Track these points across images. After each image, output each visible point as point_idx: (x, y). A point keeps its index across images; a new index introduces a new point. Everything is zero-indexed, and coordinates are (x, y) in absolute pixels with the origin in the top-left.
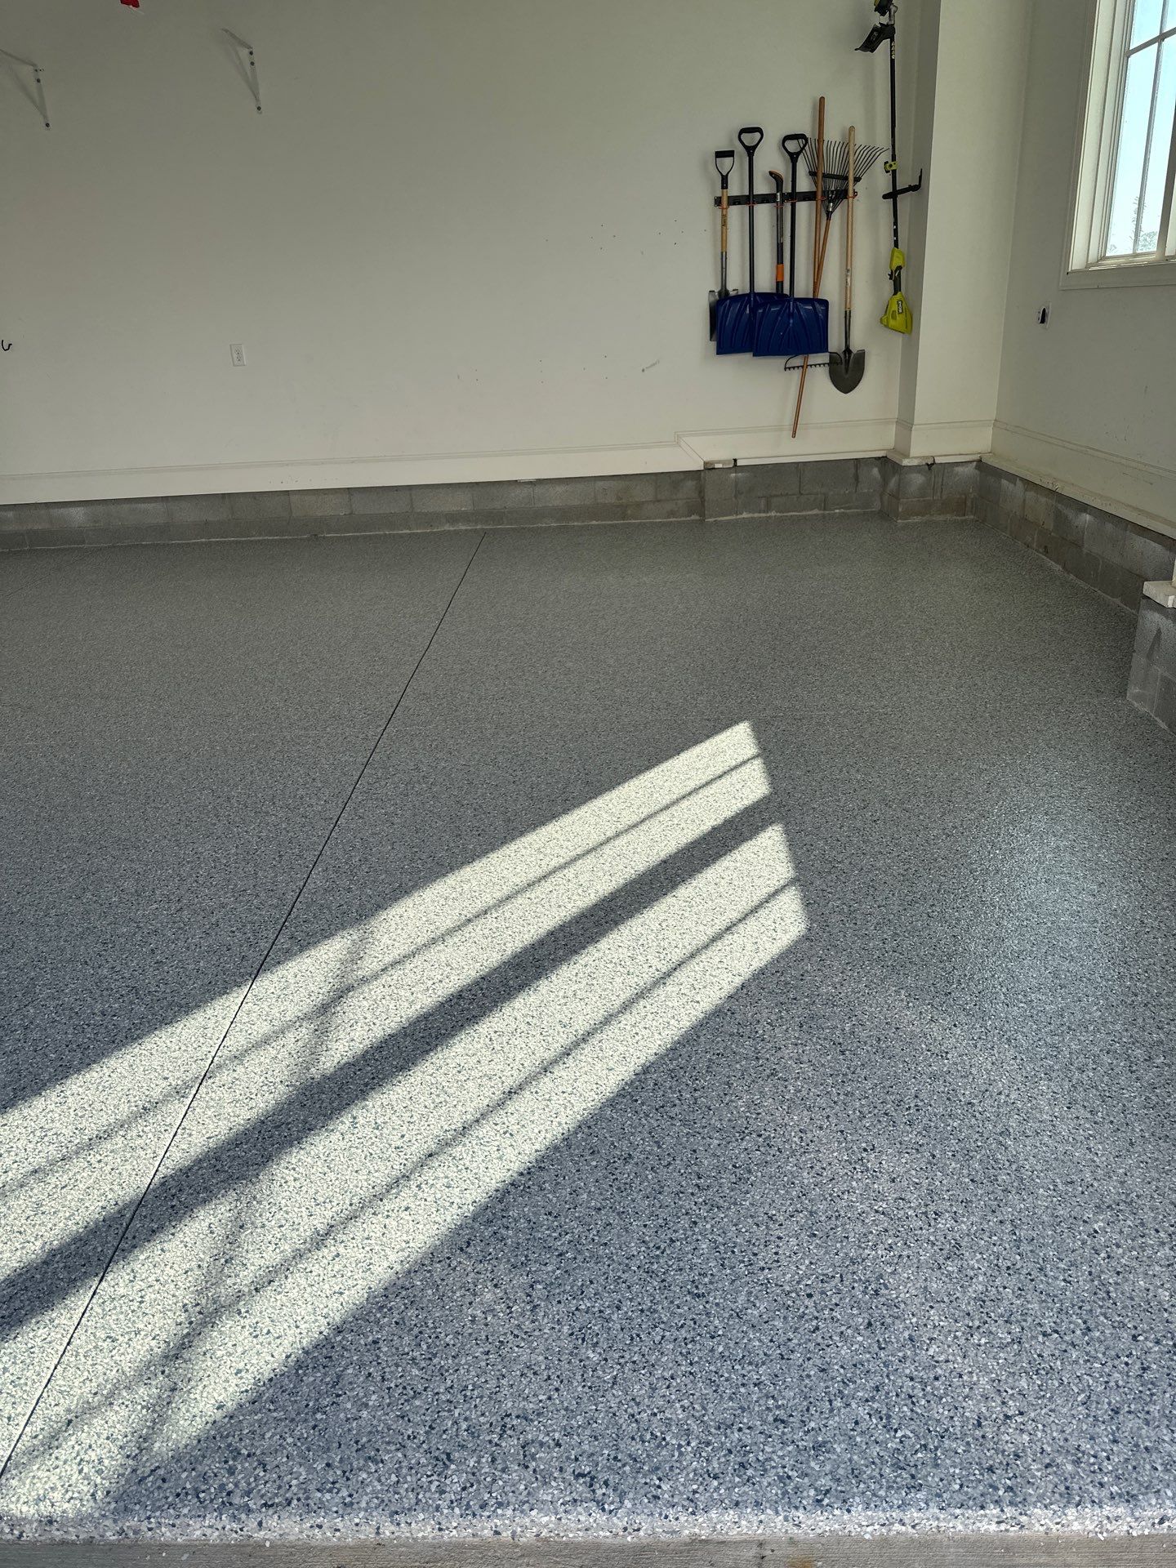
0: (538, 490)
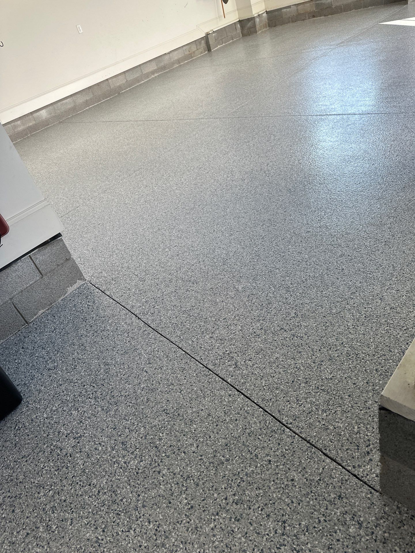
0: (171, 55)
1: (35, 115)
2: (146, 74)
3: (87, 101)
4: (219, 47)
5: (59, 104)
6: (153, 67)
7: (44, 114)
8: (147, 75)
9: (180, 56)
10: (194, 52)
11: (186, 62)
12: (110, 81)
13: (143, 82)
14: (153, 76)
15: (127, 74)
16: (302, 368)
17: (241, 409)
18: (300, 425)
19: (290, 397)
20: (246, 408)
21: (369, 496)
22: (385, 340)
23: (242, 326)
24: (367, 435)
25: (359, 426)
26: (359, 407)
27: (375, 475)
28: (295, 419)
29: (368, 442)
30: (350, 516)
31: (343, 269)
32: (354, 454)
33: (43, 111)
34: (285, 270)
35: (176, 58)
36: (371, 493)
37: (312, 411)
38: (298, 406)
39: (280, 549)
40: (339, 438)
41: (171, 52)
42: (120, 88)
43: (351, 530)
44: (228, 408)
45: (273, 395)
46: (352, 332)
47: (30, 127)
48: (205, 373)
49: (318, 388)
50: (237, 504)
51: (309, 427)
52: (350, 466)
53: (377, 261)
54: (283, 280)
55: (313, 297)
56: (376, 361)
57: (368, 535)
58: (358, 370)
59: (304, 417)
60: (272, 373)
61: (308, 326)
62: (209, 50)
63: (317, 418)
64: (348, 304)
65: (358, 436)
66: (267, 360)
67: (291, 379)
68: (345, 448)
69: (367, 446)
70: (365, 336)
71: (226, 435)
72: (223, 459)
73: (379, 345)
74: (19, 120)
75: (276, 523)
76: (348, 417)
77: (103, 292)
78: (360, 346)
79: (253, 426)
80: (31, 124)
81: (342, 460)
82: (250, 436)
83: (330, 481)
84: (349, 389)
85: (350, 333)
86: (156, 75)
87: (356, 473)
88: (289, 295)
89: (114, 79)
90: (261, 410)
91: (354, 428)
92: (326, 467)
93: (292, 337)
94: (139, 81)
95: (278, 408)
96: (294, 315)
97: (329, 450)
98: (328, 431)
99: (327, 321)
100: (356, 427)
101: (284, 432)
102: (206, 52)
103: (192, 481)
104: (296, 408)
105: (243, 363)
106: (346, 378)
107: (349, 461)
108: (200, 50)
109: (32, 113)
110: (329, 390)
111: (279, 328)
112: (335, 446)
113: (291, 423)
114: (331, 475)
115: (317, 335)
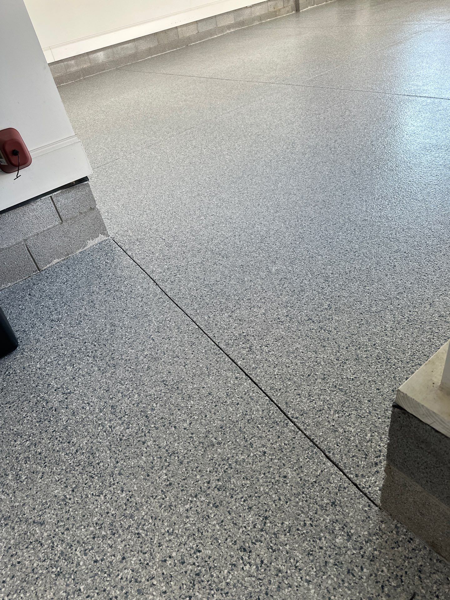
1: (92, 56)
2: (221, 27)
3: (150, 48)
4: (309, 8)
5: (119, 47)
6: (230, 20)
7: (101, 56)
8: (222, 29)
9: (263, 13)
10: (279, 10)
11: (269, 20)
12: (179, 29)
13: (216, 36)
14: (228, 31)
15: (200, 24)
16: (322, 363)
17: (245, 394)
18: (307, 421)
19: (302, 391)
20: (251, 394)
21: (366, 509)
22: (424, 349)
23: (266, 310)
24: (379, 445)
25: (373, 434)
26: (377, 414)
27: (378, 488)
28: (302, 415)
29: (379, 453)
30: (340, 526)
31: (395, 266)
32: (360, 462)
33: (101, 53)
34: (329, 258)
35: (258, 14)
36: (369, 506)
37: (323, 409)
38: (308, 401)
39: (256, 544)
40: (347, 443)
41: (253, 6)
42: (190, 39)
43: (337, 540)
44: (232, 390)
45: (284, 386)
46: (389, 334)
47: (84, 70)
48: (215, 351)
49: (336, 386)
50: (219, 490)
51: (316, 425)
52: (352, 474)
53: (436, 263)
54: (324, 269)
55: (353, 291)
56: (409, 369)
57: (355, 549)
58: (385, 376)
59: (313, 414)
60: (288, 363)
61: (341, 320)
62: (297, 9)
63: (327, 417)
64: (391, 304)
65: (369, 444)
66: (285, 349)
67: (308, 372)
68: (351, 454)
69: (377, 457)
70: (403, 341)
71: (224, 417)
72: (215, 441)
73: (416, 353)
74: (73, 60)
75: (257, 517)
76: (362, 423)
77: (125, 252)
78: (394, 350)
79: (255, 413)
80: (85, 66)
81: (345, 467)
82: (249, 423)
83: (327, 486)
84: (371, 393)
85: (386, 335)
86: (232, 30)
87: (358, 482)
88: (327, 285)
89: (185, 28)
90: (267, 398)
91: (366, 435)
92: (326, 470)
93: (319, 329)
94: (211, 35)
95: (286, 399)
96: (327, 307)
97: (333, 454)
98: (337, 433)
99: (363, 319)
100: (369, 435)
101: (287, 426)
102: (294, 12)
103: (176, 458)
104: (306, 403)
105: (258, 347)
106: (369, 381)
107: (352, 469)
108: (287, 9)
109: (88, 54)
110: (347, 391)
111: (306, 318)
112: (341, 450)
113: (297, 418)
114: (329, 480)
115: (347, 331)
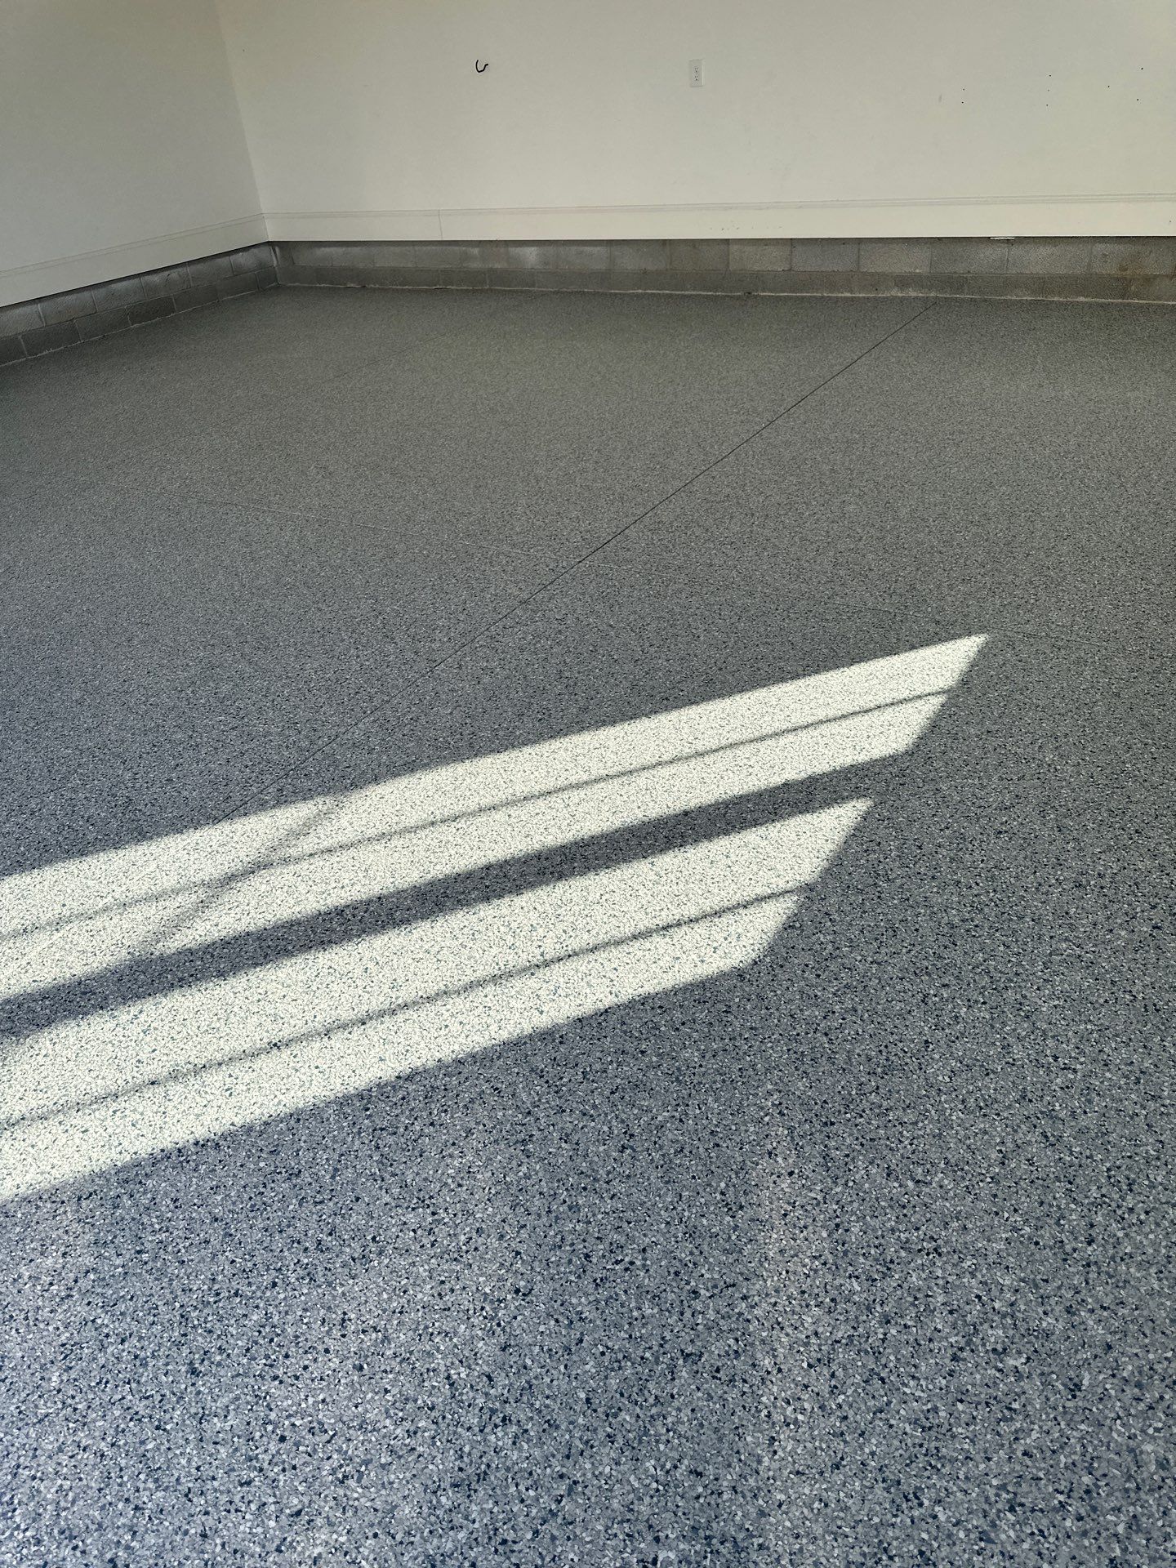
0: (1016, 251)
1: (513, 250)
3: (645, 272)
6: (916, 264)
7: (531, 256)
8: (876, 281)
9: (1062, 271)
10: (1149, 280)
11: (1082, 299)
12: (734, 248)
13: (849, 295)
14: (896, 293)
33: (533, 249)
35: (1038, 270)
42: (759, 279)
47: (492, 271)
74: (478, 246)
86: (912, 294)
89: (749, 249)
94: (833, 287)
